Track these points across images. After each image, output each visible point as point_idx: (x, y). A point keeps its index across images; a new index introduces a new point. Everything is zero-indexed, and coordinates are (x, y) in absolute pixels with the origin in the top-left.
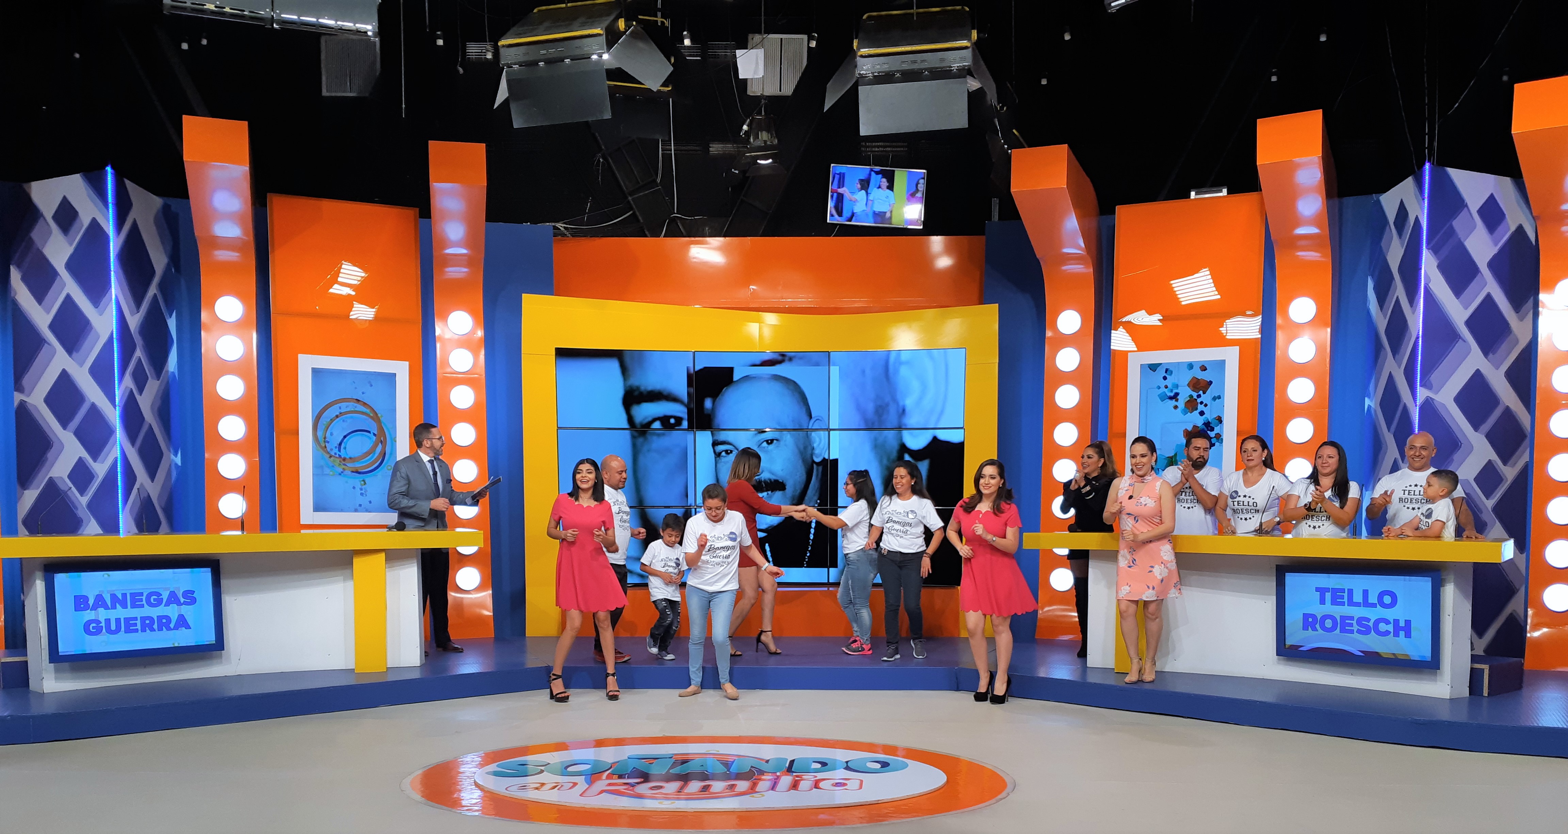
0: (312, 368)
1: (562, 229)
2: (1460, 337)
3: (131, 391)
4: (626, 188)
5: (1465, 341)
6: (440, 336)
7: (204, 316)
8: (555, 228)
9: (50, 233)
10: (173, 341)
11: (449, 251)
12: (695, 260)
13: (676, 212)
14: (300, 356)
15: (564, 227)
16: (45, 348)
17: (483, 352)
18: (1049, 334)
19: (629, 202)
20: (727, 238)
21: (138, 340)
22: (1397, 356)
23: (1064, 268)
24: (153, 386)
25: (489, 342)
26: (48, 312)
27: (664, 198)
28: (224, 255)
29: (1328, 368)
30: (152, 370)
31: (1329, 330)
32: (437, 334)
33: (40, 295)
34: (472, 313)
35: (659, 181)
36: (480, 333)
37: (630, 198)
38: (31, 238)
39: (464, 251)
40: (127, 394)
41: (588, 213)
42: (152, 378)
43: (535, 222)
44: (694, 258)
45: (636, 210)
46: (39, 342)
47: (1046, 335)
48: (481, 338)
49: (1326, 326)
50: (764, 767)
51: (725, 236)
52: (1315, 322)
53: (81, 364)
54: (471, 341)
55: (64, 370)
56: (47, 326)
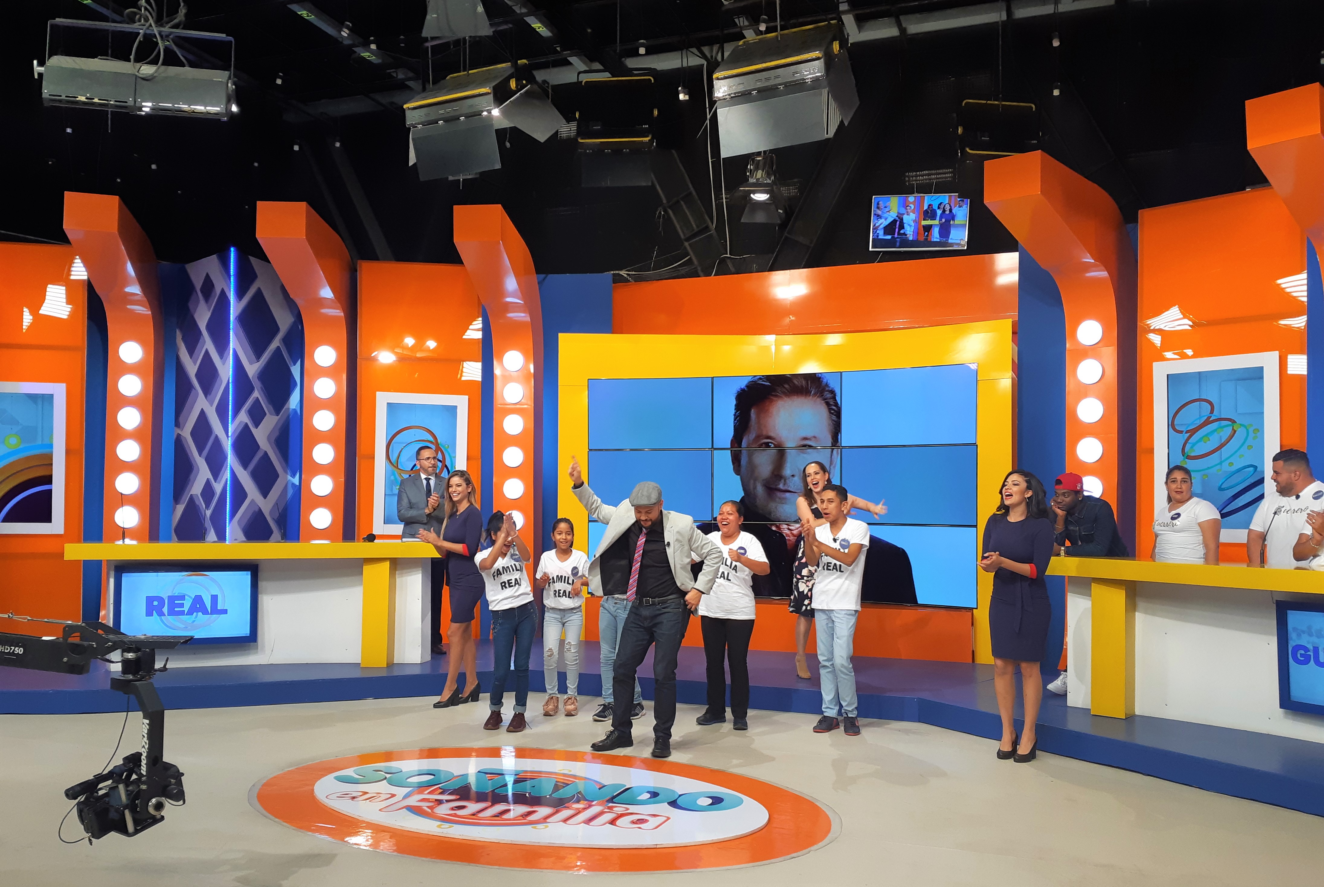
0: (388, 403)
1: (626, 276)
3: (246, 426)
4: (684, 235)
6: (497, 374)
7: (308, 361)
8: (616, 275)
9: (198, 302)
10: (296, 383)
13: (727, 252)
14: (378, 393)
15: (627, 274)
16: (193, 392)
17: (532, 384)
18: (1069, 346)
19: (685, 248)
21: (257, 384)
24: (271, 420)
26: (195, 363)
27: (717, 241)
30: (271, 408)
32: (495, 372)
33: (191, 351)
34: (525, 352)
35: (713, 227)
36: (531, 369)
37: (686, 244)
38: (189, 307)
39: (519, 299)
40: (242, 426)
41: (653, 261)
45: (692, 254)
46: (190, 387)
47: (1066, 347)
48: (531, 373)
53: (212, 404)
54: (522, 376)
55: (202, 410)
56: (194, 374)
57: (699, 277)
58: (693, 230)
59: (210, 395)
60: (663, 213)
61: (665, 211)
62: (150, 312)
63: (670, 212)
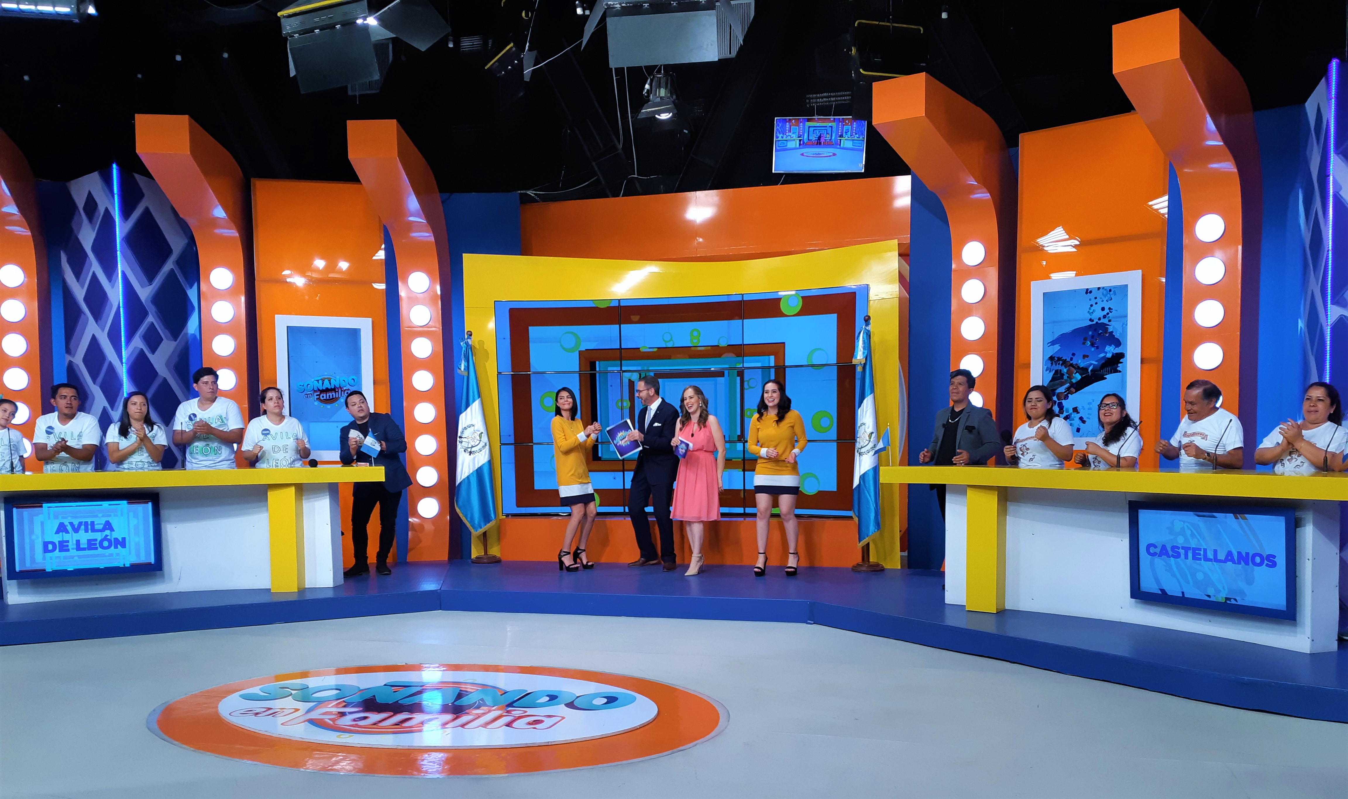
0: (289, 326)
1: (533, 195)
3: (142, 350)
4: (591, 154)
6: (403, 296)
7: (204, 285)
8: (522, 195)
9: (81, 221)
10: (194, 308)
13: (635, 173)
14: (277, 316)
16: (82, 317)
17: (438, 307)
18: (955, 266)
19: (594, 169)
22: (1316, 272)
24: (168, 347)
26: (82, 287)
29: (1239, 288)
30: (168, 334)
31: (1240, 246)
32: (400, 293)
33: (78, 274)
34: (430, 273)
35: (620, 147)
36: (437, 290)
38: (71, 228)
39: (423, 218)
40: (136, 352)
41: (562, 180)
42: (168, 339)
45: (600, 175)
46: (79, 311)
47: (952, 268)
49: (1236, 243)
51: (677, 192)
52: (1226, 239)
53: (103, 329)
54: (428, 298)
55: (94, 336)
56: (83, 300)
58: (600, 150)
59: (100, 319)
60: (569, 131)
61: (572, 129)
62: (30, 233)
63: (577, 130)
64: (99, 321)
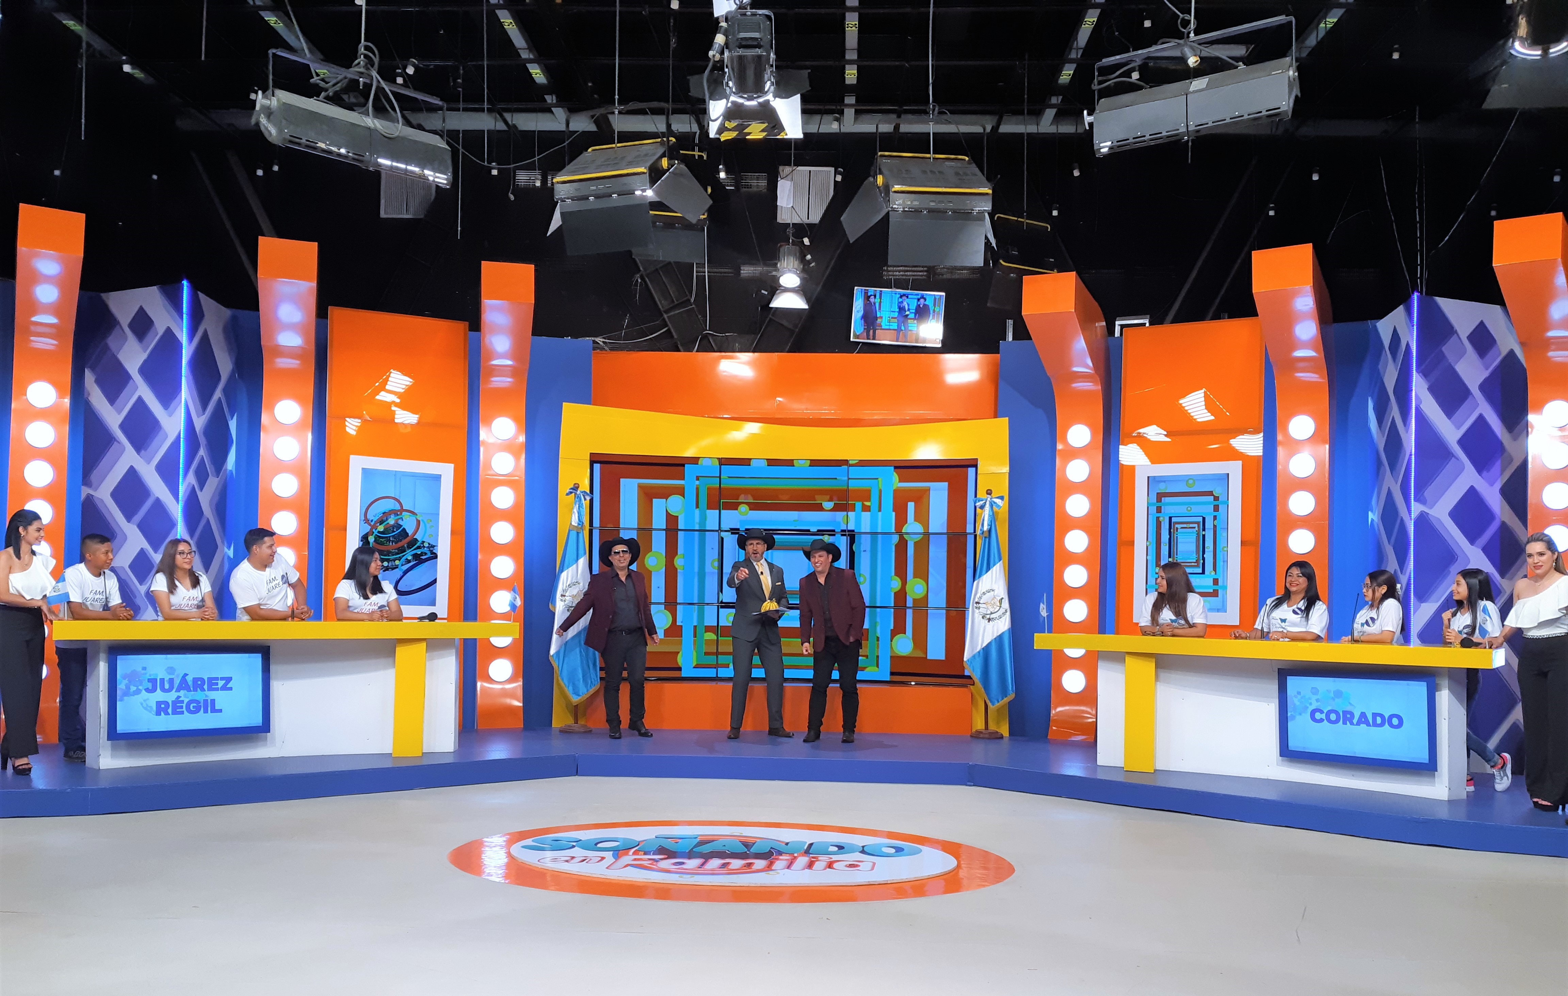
0: (363, 469)
1: (601, 343)
2: (1453, 456)
3: (193, 487)
4: (663, 307)
5: (1458, 460)
6: (484, 442)
7: (265, 419)
8: (594, 342)
9: (125, 338)
10: (233, 443)
11: (495, 362)
12: (725, 374)
13: (708, 329)
14: (352, 458)
15: (603, 342)
16: (115, 446)
17: (523, 456)
18: (1060, 447)
19: (664, 319)
20: (756, 354)
21: (202, 440)
22: (1394, 472)
23: (1074, 385)
24: (213, 483)
25: (530, 447)
26: (119, 412)
27: (697, 316)
28: (284, 363)
29: (1327, 483)
30: (213, 470)
31: (1327, 446)
32: (481, 439)
33: (112, 397)
34: (516, 419)
35: (692, 300)
36: (522, 439)
38: (106, 344)
39: (509, 362)
40: (189, 489)
41: (625, 329)
42: (212, 475)
43: (575, 336)
44: (724, 372)
45: (671, 327)
46: (109, 440)
47: (1057, 448)
48: (522, 443)
49: (1325, 443)
50: (782, 848)
51: (754, 351)
52: (1314, 439)
53: (149, 462)
54: (512, 446)
55: (132, 467)
56: (117, 426)
57: (679, 351)
58: (673, 301)
59: (146, 450)
60: (639, 280)
61: (642, 278)
63: (647, 279)
64: (143, 451)
